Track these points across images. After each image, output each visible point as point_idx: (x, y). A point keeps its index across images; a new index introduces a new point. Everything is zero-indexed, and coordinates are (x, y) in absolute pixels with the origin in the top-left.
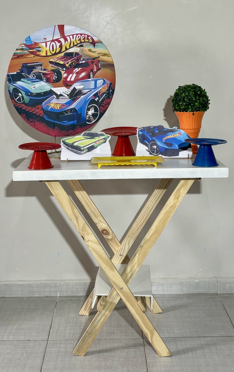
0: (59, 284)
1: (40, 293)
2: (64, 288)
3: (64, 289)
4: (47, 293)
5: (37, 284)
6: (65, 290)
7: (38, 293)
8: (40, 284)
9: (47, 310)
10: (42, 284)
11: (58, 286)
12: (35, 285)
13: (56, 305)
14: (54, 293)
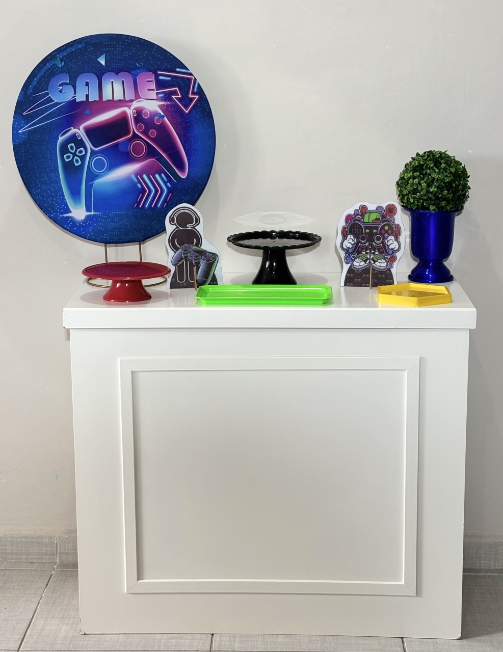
0: (59, 539)
1: (18, 556)
2: (70, 548)
3: (68, 549)
4: (34, 556)
5: (12, 537)
6: (70, 551)
7: (15, 556)
8: (19, 537)
9: (28, 592)
10: (22, 537)
11: (57, 543)
12: (9, 539)
13: (49, 582)
14: (47, 557)
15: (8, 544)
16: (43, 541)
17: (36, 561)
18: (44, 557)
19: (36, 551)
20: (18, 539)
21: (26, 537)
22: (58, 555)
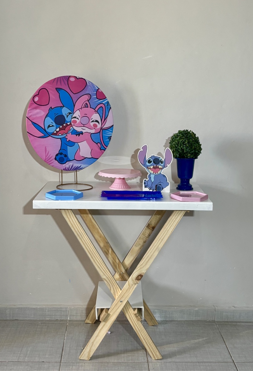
0: (70, 309)
1: (51, 317)
2: (74, 313)
4: (58, 317)
7: (49, 317)
9: (58, 333)
10: (53, 308)
11: (68, 311)
12: (47, 309)
13: (66, 329)
14: (64, 317)
15: (47, 311)
16: (63, 309)
17: (59, 319)
18: (63, 317)
19: (59, 314)
20: (51, 309)
21: (55, 308)
22: (69, 316)
